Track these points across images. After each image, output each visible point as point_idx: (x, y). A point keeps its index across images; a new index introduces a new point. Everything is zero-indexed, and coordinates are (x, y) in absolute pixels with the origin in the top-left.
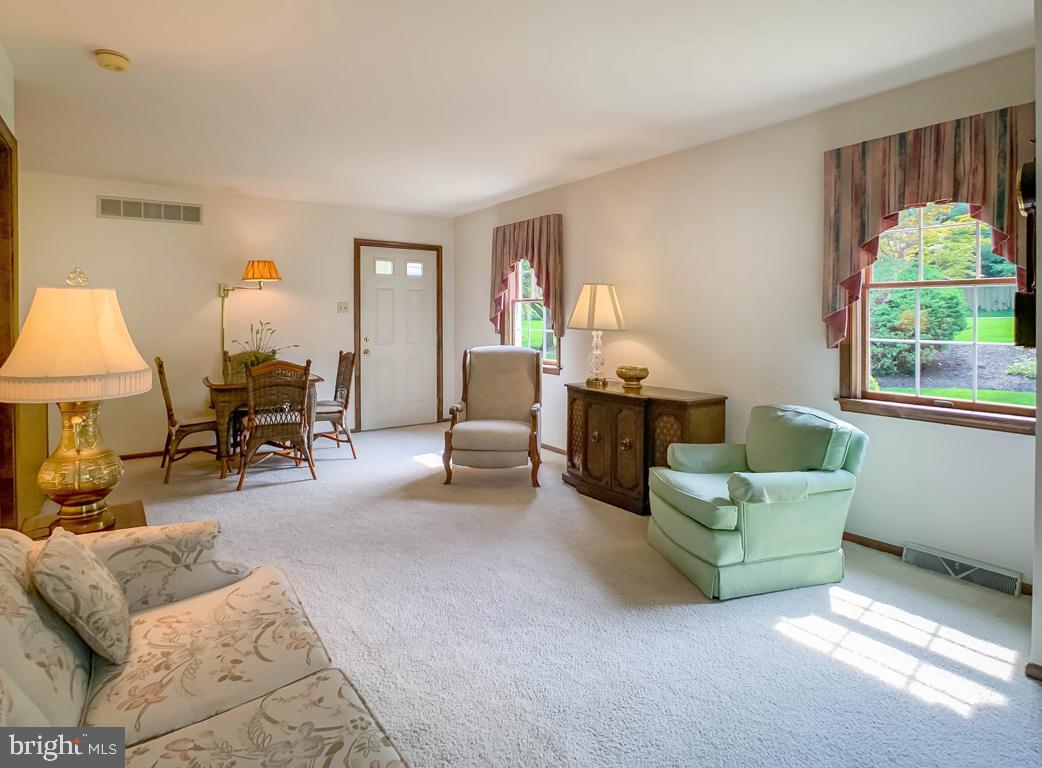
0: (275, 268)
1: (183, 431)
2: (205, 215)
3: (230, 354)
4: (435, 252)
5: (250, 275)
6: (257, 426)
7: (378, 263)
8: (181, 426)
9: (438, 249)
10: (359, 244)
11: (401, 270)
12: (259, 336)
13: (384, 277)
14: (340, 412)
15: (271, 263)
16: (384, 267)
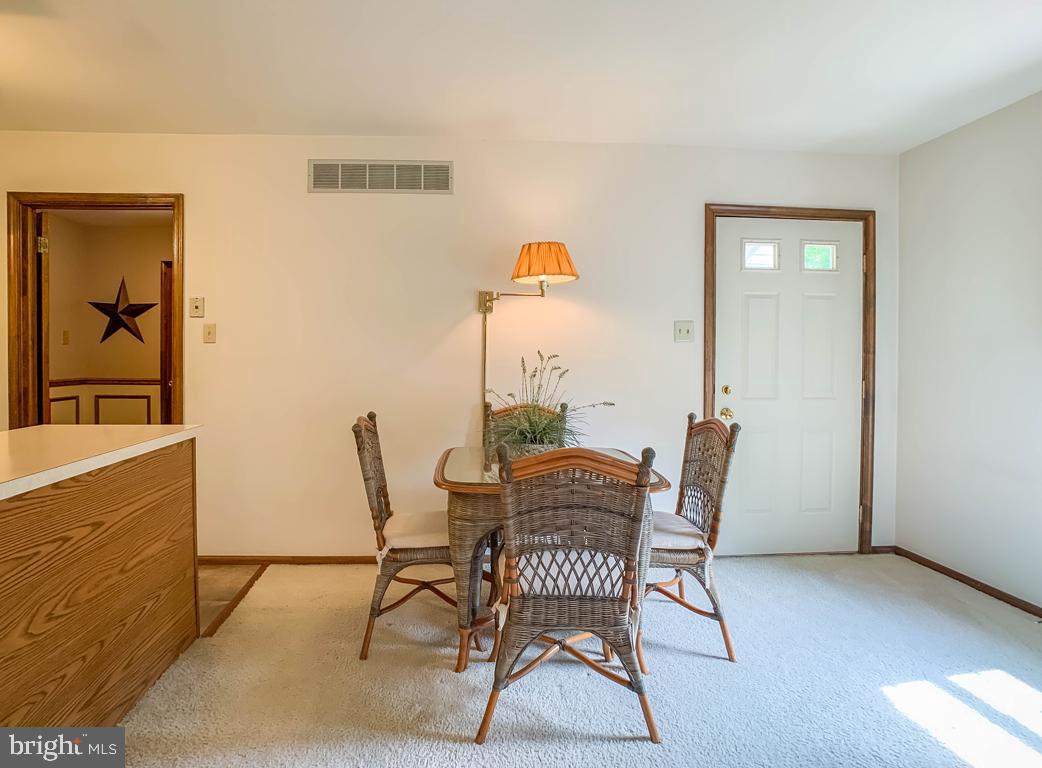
0: (567, 254)
1: (395, 560)
2: (457, 178)
3: (495, 407)
4: (861, 224)
5: (524, 269)
6: (523, 596)
7: (749, 247)
8: (392, 550)
9: (866, 217)
10: (713, 213)
11: (791, 259)
12: (536, 380)
13: (760, 273)
14: (700, 552)
15: (560, 246)
16: (760, 255)
